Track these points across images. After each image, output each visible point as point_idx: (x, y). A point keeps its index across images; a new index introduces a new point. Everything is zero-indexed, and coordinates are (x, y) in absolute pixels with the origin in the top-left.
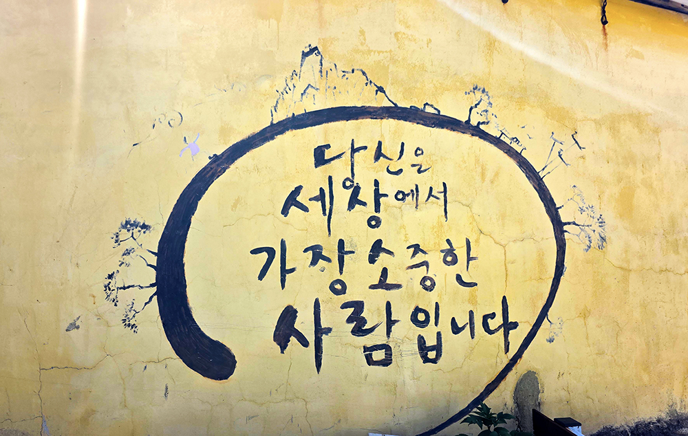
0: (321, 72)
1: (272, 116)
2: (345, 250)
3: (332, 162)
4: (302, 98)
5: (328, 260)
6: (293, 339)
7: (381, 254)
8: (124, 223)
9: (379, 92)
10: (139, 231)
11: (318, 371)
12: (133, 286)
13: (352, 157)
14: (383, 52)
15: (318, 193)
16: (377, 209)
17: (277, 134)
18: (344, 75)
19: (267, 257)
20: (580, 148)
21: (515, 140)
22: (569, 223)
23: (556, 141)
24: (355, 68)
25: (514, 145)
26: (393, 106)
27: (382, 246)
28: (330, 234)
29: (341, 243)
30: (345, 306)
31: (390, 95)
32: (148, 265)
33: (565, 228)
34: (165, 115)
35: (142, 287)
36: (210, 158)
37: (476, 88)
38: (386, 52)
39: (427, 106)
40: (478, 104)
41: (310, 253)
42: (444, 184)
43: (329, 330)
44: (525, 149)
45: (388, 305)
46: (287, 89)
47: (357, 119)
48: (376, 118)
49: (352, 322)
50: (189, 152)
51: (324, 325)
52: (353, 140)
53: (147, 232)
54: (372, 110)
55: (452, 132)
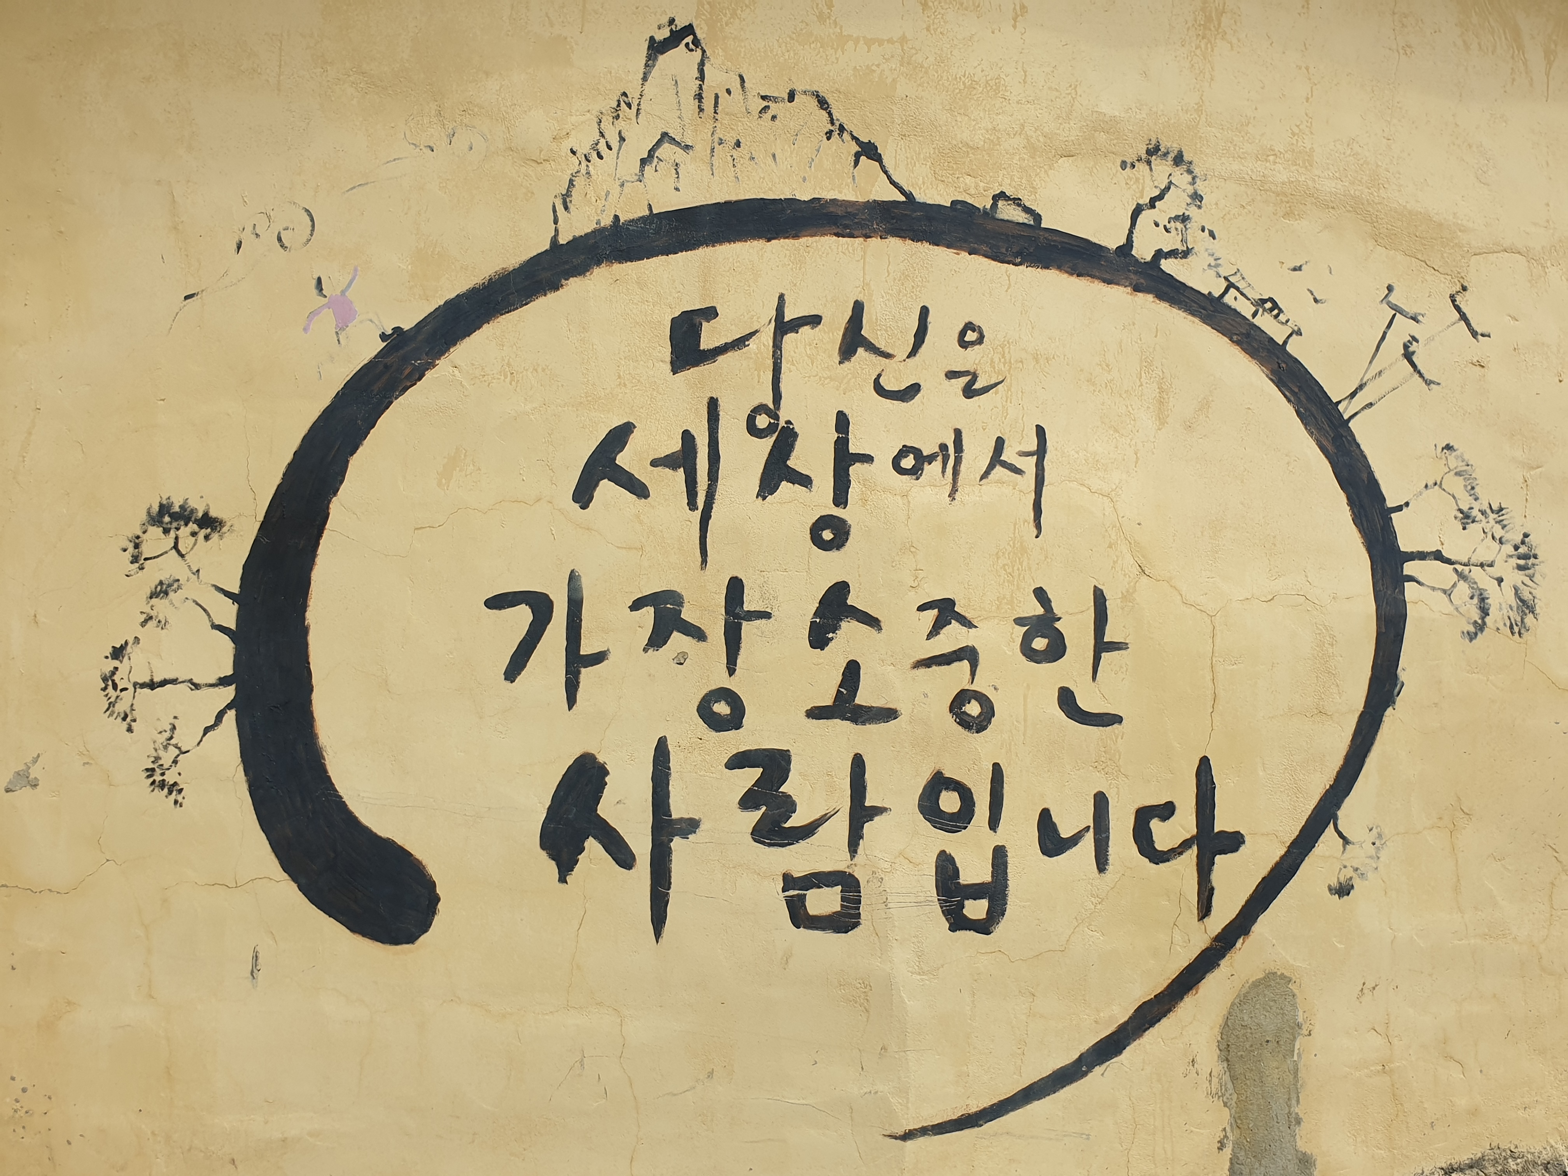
0: (699, 97)
1: (556, 222)
2: (746, 607)
3: (721, 358)
4: (642, 170)
5: (698, 634)
6: (592, 846)
7: (844, 624)
8: (156, 508)
9: (863, 158)
10: (194, 534)
11: (658, 934)
12: (174, 681)
13: (777, 346)
14: (881, 42)
15: (676, 445)
16: (840, 497)
17: (569, 274)
18: (767, 107)
19: (530, 618)
20: (1474, 334)
21: (1268, 305)
22: (1422, 556)
23: (1397, 310)
24: (799, 87)
25: (1265, 322)
26: (903, 199)
27: (849, 602)
28: (704, 561)
29: (735, 588)
30: (739, 761)
31: (896, 166)
32: (216, 627)
33: (1409, 568)
34: (269, 217)
35: (197, 686)
36: (383, 337)
37: (1157, 149)
38: (890, 41)
39: (1001, 203)
40: (1160, 197)
41: (648, 613)
42: (1041, 432)
43: (690, 826)
44: (1299, 333)
45: (858, 765)
46: (602, 147)
47: (796, 236)
48: (851, 236)
49: (757, 808)
50: (327, 321)
51: (678, 809)
52: (781, 297)
53: (215, 537)
54: (840, 212)
55: (1074, 279)
